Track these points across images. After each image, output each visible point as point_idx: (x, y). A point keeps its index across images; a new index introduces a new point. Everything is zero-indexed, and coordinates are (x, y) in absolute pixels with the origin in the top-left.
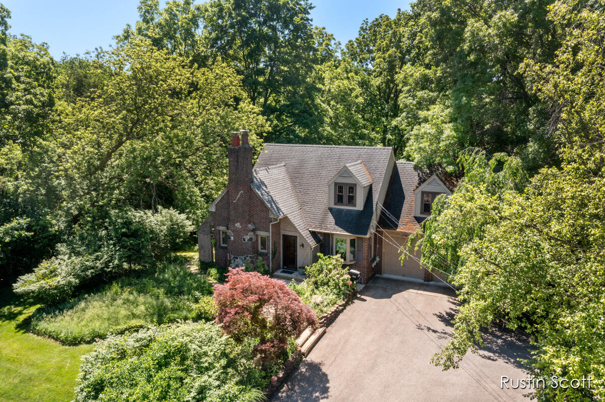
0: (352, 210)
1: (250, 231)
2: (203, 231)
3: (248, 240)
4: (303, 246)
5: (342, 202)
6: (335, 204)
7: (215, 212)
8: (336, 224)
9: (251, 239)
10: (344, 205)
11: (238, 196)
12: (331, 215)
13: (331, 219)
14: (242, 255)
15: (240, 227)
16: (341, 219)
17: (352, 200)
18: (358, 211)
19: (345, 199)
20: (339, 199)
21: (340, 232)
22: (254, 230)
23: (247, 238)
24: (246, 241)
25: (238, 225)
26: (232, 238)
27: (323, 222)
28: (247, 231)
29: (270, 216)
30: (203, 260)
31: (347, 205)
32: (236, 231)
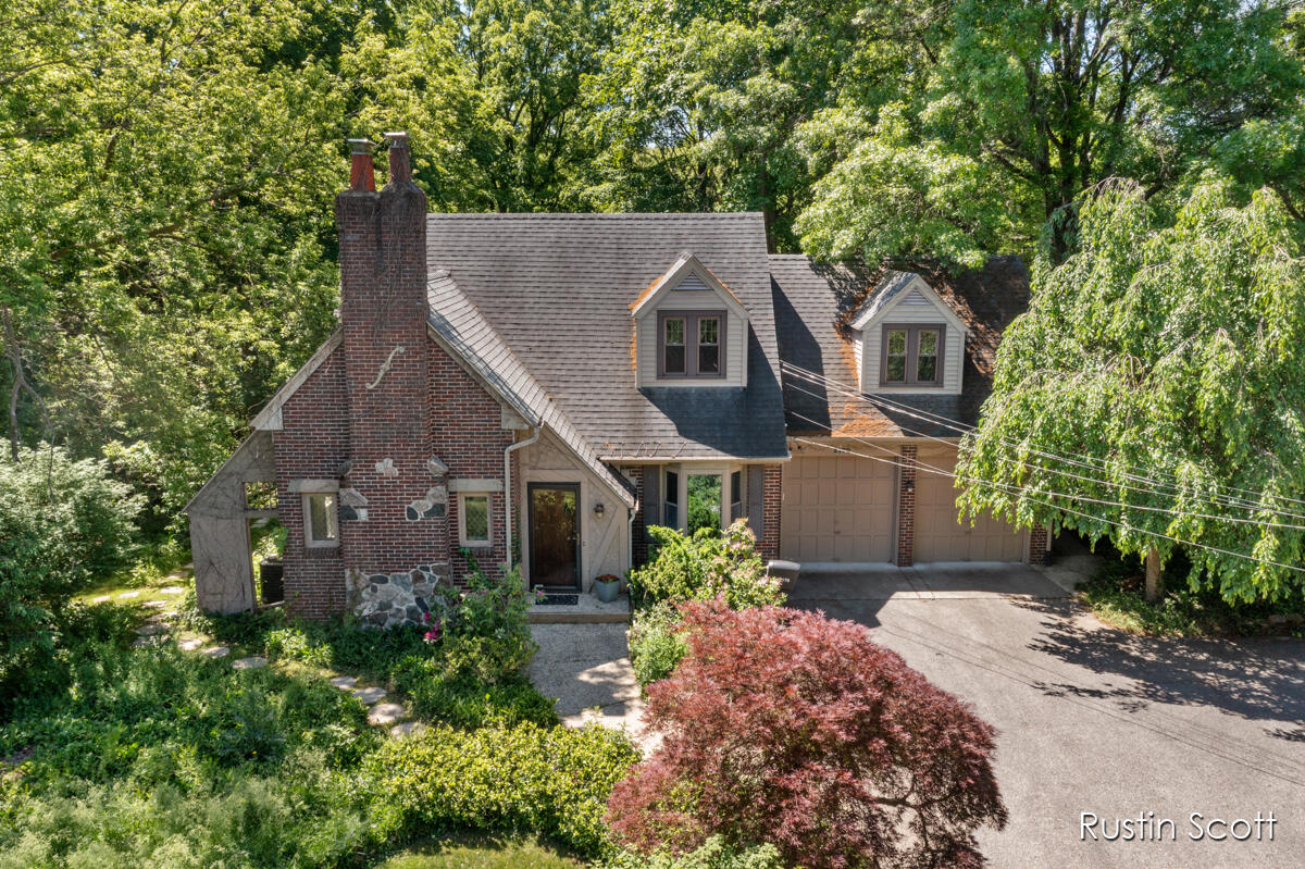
0: (714, 390)
1: (435, 481)
2: (213, 506)
3: (428, 514)
4: (599, 508)
5: (681, 369)
6: (660, 376)
7: (281, 433)
8: (684, 431)
9: (438, 509)
10: (687, 376)
11: (385, 366)
12: (655, 409)
13: (659, 421)
14: (405, 568)
15: (396, 472)
16: (690, 417)
17: (711, 361)
18: (734, 390)
19: (693, 359)
20: (673, 362)
21: (700, 454)
22: (447, 477)
23: (423, 506)
24: (421, 515)
25: (385, 467)
26: (363, 514)
27: (637, 432)
28: (420, 484)
29: (505, 426)
30: (213, 608)
31: (697, 377)
32: (379, 491)
